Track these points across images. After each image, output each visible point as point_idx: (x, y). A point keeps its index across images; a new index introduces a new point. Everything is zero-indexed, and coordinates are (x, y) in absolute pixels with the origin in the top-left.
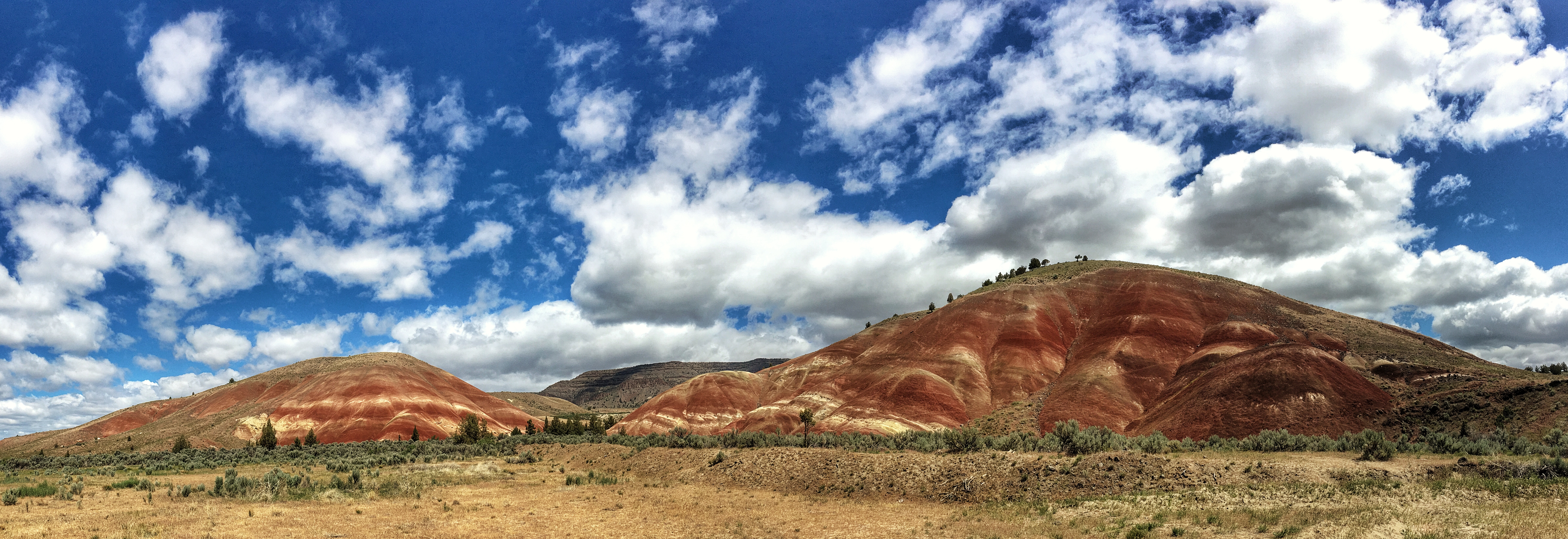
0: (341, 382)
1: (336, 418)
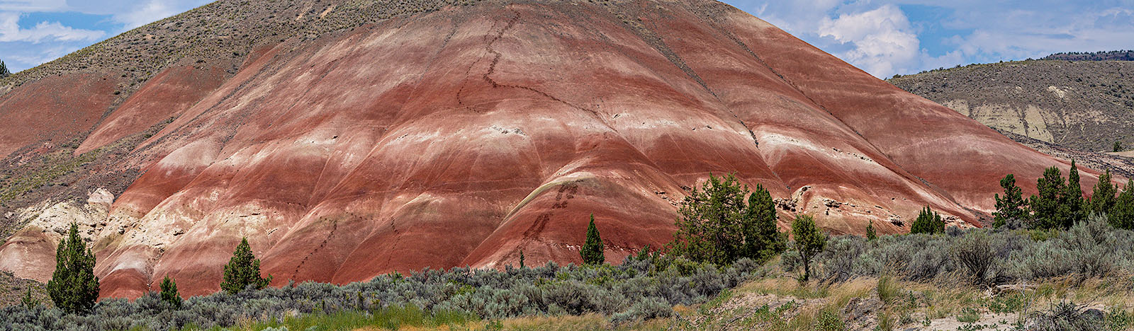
0: (363, 71)
1: (342, 197)
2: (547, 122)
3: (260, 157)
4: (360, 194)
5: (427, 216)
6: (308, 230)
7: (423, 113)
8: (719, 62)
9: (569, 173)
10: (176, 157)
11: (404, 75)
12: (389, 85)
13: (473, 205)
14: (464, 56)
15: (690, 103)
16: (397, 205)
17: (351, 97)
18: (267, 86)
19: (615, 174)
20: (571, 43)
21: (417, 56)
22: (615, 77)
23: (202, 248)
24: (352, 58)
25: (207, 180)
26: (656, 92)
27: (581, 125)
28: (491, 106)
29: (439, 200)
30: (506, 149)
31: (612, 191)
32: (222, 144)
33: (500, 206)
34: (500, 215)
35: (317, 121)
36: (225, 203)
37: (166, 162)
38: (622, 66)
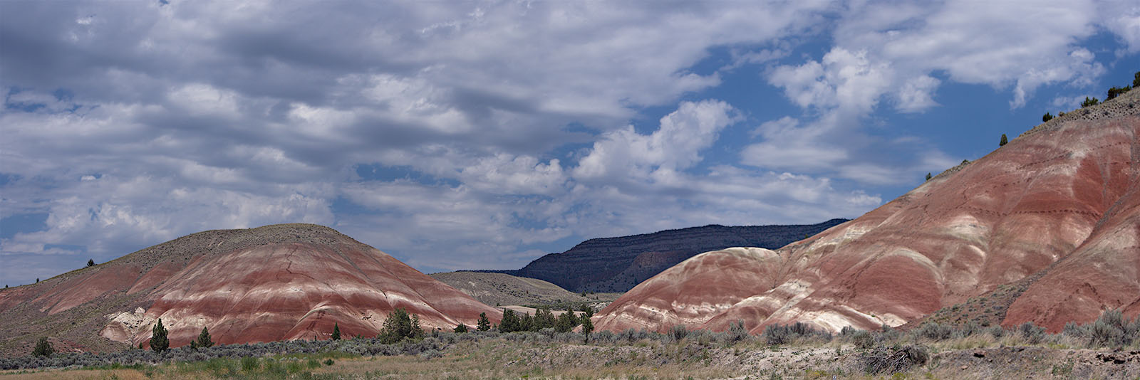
1: (235, 313)
2: (311, 287)
3: (202, 297)
4: (241, 312)
5: (268, 321)
6: (222, 325)
7: (263, 283)
8: (371, 267)
9: (320, 307)
10: (168, 296)
11: (255, 268)
12: (250, 271)
13: (285, 317)
14: (278, 262)
15: (362, 282)
16: (257, 316)
17: (235, 275)
18: (202, 270)
19: (338, 307)
20: (318, 258)
21: (260, 261)
22: (334, 271)
23: (182, 330)
24: (234, 261)
25: (182, 305)
26: (350, 278)
27: (324, 289)
28: (290, 281)
29: (272, 315)
30: (296, 297)
31: (338, 314)
32: (186, 292)
33: (295, 318)
34: (296, 321)
35: (223, 284)
36: (189, 314)
37: (165, 298)
38: (337, 268)
